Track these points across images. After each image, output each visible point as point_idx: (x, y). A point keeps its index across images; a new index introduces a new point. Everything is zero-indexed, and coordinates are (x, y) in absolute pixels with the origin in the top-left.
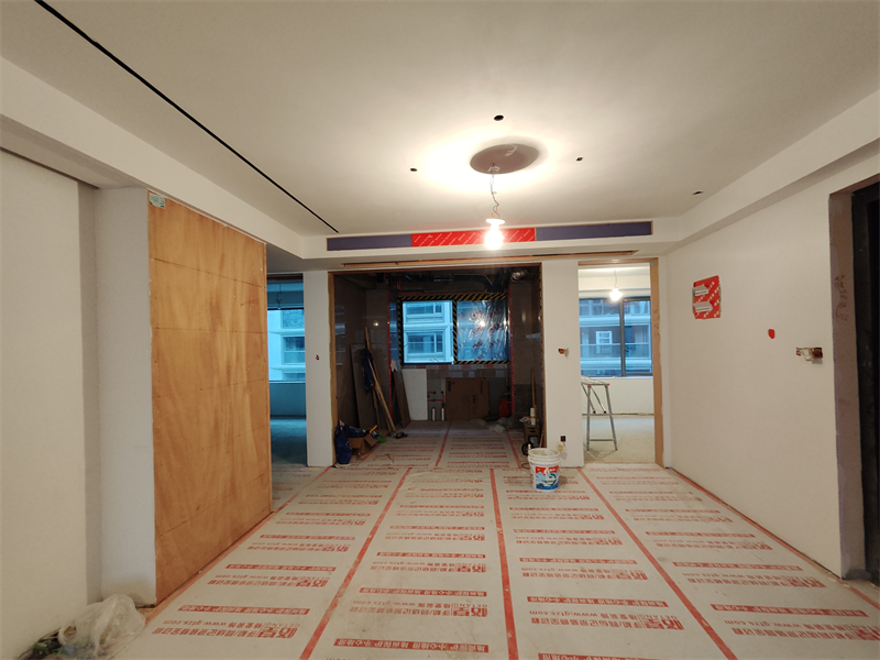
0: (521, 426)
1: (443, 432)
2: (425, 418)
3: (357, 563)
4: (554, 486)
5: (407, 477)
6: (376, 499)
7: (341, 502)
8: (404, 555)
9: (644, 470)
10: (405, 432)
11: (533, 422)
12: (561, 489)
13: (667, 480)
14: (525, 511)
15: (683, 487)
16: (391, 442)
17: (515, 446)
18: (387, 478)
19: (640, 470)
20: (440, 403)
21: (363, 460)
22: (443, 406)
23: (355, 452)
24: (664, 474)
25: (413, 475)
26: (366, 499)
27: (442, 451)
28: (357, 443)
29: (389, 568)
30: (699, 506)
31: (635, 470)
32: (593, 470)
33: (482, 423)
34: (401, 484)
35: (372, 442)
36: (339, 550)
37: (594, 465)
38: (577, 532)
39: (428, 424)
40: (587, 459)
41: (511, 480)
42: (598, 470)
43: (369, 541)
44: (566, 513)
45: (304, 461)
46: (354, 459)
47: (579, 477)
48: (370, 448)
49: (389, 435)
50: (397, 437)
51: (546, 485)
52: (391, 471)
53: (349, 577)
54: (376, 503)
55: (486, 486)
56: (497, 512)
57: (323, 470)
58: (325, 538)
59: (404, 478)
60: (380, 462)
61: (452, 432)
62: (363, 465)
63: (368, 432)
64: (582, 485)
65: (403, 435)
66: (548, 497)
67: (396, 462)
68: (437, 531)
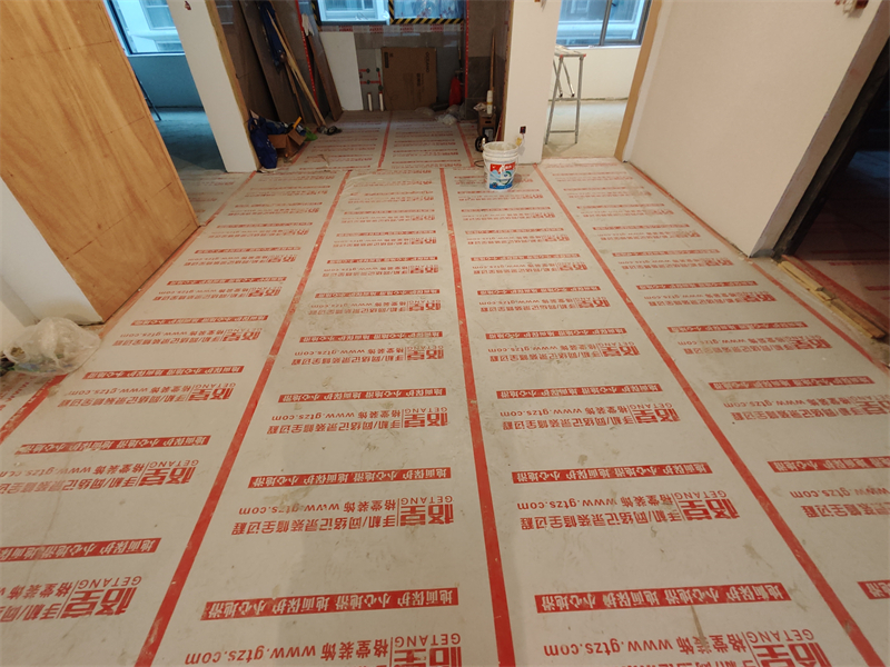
0: (474, 116)
1: (384, 125)
2: (360, 107)
3: (308, 272)
4: (508, 185)
5: (347, 181)
6: (316, 207)
7: (277, 212)
8: (355, 261)
9: (601, 165)
10: (339, 126)
11: (489, 111)
12: (514, 188)
13: (622, 175)
14: (478, 213)
15: (637, 181)
16: (322, 139)
17: (468, 142)
18: (325, 183)
19: (597, 165)
20: (377, 85)
21: (292, 162)
22: (381, 89)
23: (280, 152)
24: (621, 169)
25: (354, 178)
26: (305, 207)
27: (384, 149)
28: (280, 141)
29: (342, 274)
30: (646, 200)
31: (592, 165)
32: (549, 166)
33: (429, 113)
34: (341, 189)
35: (300, 140)
36: (285, 260)
37: (551, 161)
38: (527, 231)
39: (364, 115)
40: (545, 155)
41: (464, 181)
42: (554, 166)
43: (316, 250)
44: (518, 212)
45: (220, 166)
46: (281, 162)
47: (534, 174)
48: (298, 148)
49: (319, 130)
50: (329, 133)
51: (500, 184)
52: (329, 174)
53: (302, 285)
54: (317, 211)
55: (436, 187)
56: (448, 215)
57: (247, 176)
58: (267, 249)
59: (344, 182)
60: (314, 165)
61: (395, 125)
62: (294, 168)
63: (291, 127)
64: (537, 184)
65: (336, 131)
66: (501, 197)
67: (333, 164)
68: (387, 237)
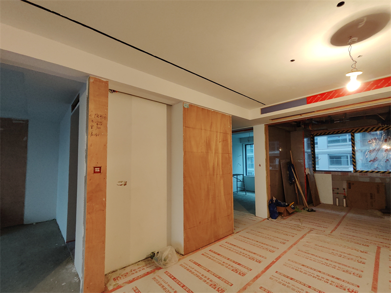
3: (263, 272)
5: (308, 235)
6: (285, 241)
7: (266, 238)
8: (292, 279)
16: (304, 212)
18: (295, 232)
20: (342, 196)
22: (345, 197)
23: (280, 214)
25: (313, 234)
26: (279, 240)
27: (338, 225)
29: (280, 283)
34: (302, 237)
35: (291, 211)
36: (256, 261)
39: (333, 207)
43: (273, 263)
46: (279, 218)
49: (304, 209)
50: (308, 211)
52: (299, 229)
53: (257, 277)
56: (375, 279)
57: (262, 220)
58: (252, 253)
59: (305, 235)
60: (294, 223)
61: (350, 215)
62: (284, 221)
63: (288, 205)
65: (312, 211)
67: (303, 225)
